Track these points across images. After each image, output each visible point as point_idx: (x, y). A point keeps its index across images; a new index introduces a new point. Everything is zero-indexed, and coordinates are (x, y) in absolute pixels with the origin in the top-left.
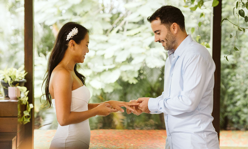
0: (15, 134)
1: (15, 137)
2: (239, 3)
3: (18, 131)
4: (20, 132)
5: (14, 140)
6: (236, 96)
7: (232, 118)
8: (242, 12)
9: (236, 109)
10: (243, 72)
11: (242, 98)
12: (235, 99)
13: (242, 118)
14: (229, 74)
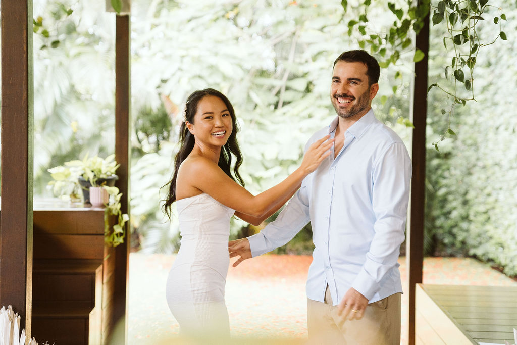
0: (100, 262)
1: (101, 267)
2: (456, 59)
3: (106, 257)
4: (109, 259)
5: (98, 271)
6: (451, 202)
7: (444, 238)
8: (460, 73)
9: (449, 223)
10: (461, 165)
11: (460, 206)
12: (449, 206)
13: (460, 238)
14: (438, 167)
